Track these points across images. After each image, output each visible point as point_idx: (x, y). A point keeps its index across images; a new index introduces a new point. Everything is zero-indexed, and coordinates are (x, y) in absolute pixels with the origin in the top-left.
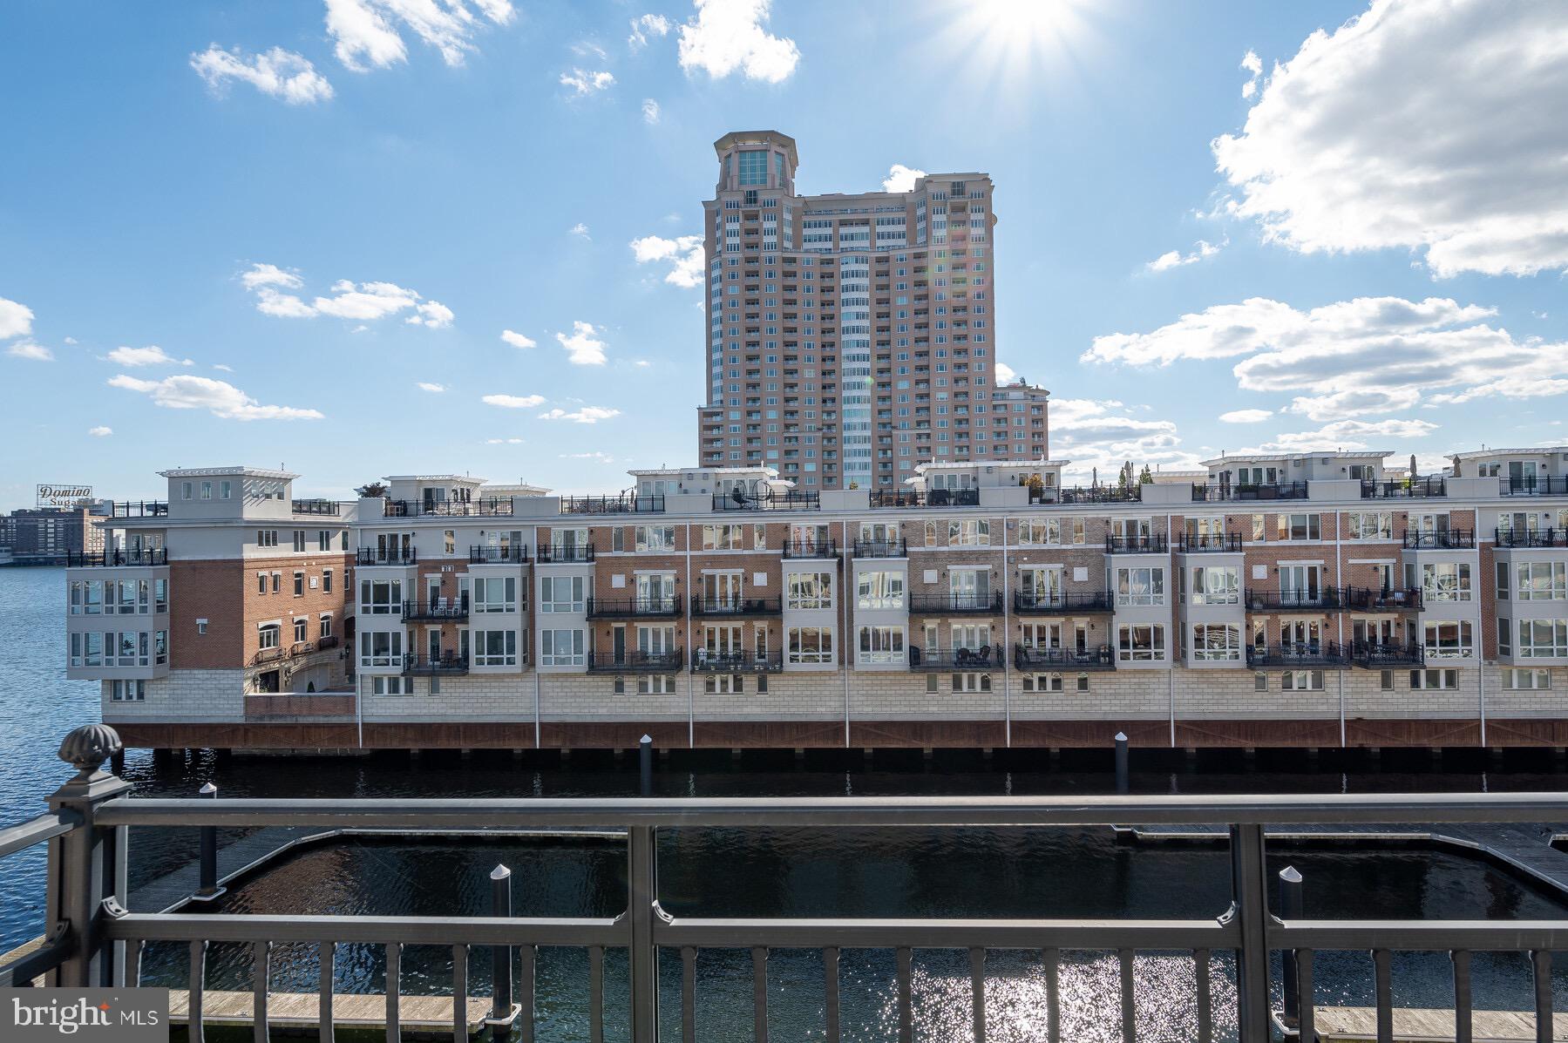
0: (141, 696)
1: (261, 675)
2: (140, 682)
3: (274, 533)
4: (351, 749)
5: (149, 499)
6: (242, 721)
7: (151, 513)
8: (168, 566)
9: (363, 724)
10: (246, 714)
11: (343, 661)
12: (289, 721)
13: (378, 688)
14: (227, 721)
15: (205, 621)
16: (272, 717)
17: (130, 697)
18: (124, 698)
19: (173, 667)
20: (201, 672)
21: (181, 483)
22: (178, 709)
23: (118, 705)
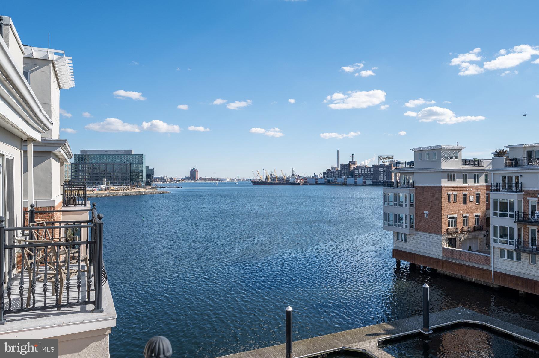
0: (406, 240)
1: (449, 239)
2: (405, 235)
3: (454, 175)
4: (489, 283)
5: (408, 161)
6: (441, 258)
7: (408, 166)
8: (414, 188)
9: (494, 271)
10: (443, 255)
11: (485, 238)
12: (460, 262)
13: (502, 255)
14: (435, 257)
15: (427, 212)
16: (453, 259)
17: (402, 240)
18: (400, 240)
19: (416, 230)
20: (426, 234)
21: (419, 153)
22: (418, 248)
23: (399, 243)
